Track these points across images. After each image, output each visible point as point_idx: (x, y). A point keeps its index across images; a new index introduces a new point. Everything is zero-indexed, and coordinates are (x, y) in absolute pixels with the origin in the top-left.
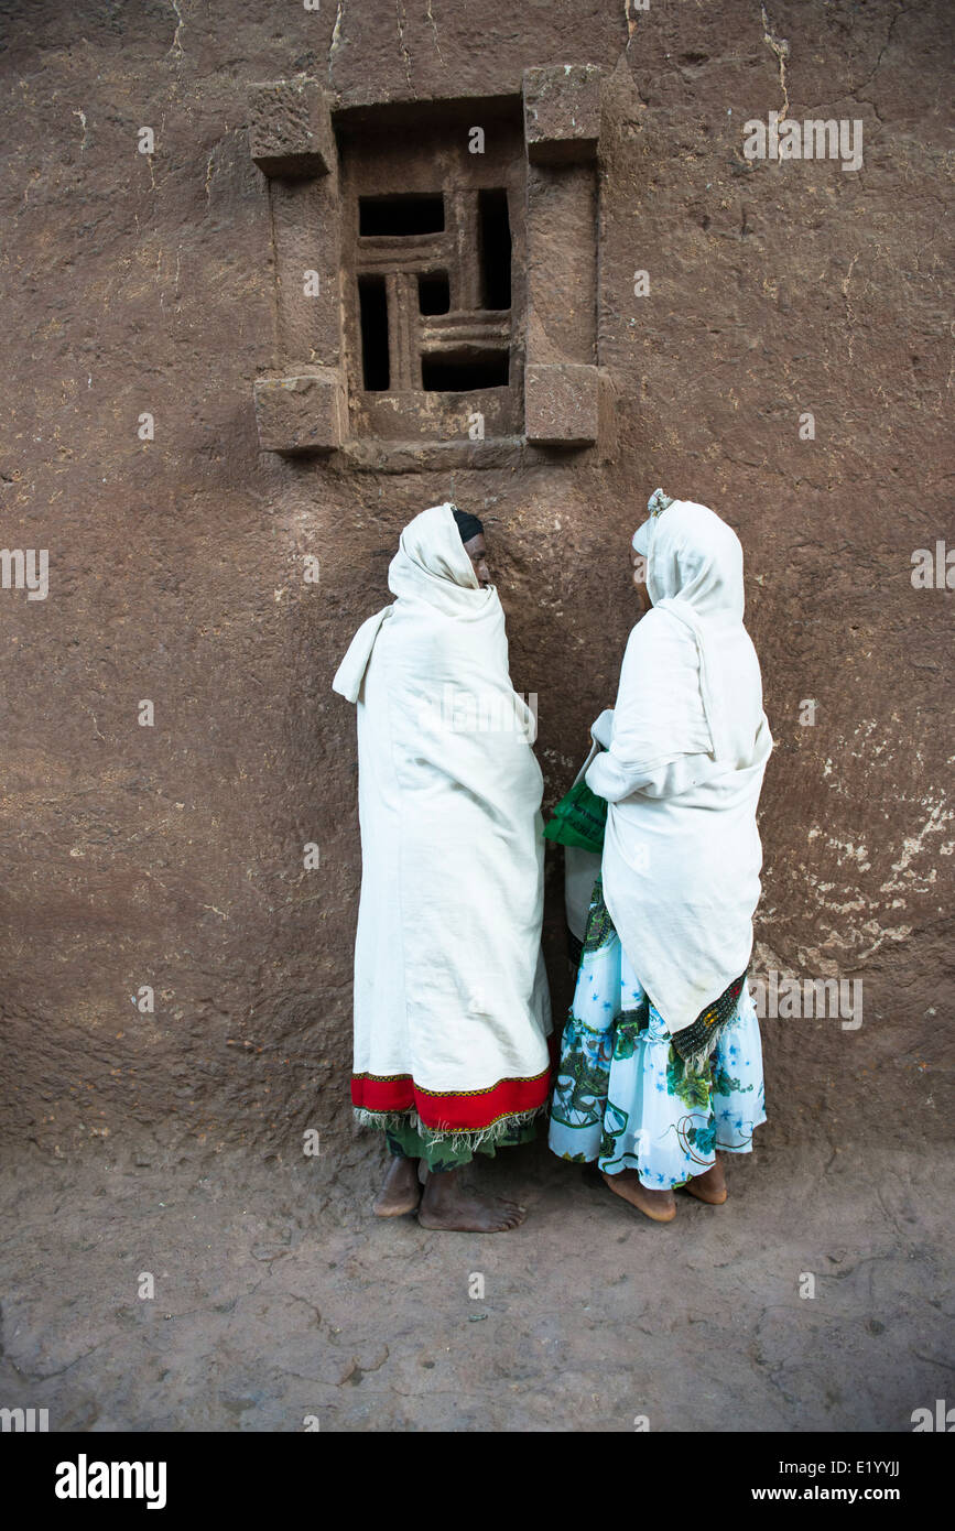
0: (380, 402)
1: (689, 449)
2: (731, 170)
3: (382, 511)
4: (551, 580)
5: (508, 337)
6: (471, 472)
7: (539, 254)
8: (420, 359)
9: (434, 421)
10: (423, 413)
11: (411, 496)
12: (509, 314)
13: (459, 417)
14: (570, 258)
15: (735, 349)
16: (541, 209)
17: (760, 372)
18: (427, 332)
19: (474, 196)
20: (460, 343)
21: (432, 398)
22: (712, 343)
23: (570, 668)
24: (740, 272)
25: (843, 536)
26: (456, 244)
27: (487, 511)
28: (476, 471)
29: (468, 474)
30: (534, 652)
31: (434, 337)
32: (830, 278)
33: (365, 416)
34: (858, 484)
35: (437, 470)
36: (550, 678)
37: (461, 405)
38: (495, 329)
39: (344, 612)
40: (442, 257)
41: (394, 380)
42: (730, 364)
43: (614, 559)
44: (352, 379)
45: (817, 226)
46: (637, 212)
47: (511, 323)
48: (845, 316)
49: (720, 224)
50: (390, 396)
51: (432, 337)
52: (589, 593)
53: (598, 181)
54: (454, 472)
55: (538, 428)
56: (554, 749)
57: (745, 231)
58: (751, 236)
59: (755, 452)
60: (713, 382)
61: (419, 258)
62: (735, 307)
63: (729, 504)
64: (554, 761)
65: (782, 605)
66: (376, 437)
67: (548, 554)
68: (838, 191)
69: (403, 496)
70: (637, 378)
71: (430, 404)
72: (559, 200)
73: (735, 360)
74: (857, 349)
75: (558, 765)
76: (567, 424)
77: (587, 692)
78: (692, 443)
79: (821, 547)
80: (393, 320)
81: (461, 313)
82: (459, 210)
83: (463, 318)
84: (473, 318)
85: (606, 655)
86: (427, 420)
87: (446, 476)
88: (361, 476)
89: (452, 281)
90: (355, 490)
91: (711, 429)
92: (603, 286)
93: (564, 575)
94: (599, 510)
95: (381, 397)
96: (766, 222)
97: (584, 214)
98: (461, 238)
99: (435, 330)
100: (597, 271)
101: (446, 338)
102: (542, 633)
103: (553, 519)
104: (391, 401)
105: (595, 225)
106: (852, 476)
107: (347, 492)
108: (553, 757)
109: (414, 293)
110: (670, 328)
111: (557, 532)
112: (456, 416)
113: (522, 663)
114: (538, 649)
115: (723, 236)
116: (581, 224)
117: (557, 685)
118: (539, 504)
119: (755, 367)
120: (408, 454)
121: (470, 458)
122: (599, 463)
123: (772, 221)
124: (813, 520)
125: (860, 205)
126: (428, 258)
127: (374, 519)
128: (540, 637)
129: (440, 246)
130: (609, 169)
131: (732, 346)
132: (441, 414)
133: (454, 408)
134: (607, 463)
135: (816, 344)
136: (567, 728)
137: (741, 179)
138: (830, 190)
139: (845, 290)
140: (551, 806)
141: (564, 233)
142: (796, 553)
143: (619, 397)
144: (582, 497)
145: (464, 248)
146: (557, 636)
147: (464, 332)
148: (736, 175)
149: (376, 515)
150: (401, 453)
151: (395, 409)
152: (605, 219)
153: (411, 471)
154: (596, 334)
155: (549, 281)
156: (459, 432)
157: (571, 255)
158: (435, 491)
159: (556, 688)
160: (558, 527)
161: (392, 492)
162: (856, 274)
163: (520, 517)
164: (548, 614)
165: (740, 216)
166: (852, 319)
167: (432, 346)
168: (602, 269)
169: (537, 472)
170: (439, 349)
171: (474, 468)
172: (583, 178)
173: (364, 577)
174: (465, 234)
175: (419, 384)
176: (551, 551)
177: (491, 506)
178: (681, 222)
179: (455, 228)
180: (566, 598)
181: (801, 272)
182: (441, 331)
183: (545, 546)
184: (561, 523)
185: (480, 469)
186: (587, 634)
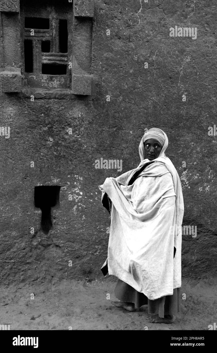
0: (30, 76)
1: (114, 97)
2: (127, 25)
3: (33, 109)
4: (78, 130)
5: (67, 61)
6: (57, 100)
7: (76, 42)
8: (42, 65)
9: (45, 83)
10: (42, 81)
11: (41, 105)
12: (67, 55)
13: (53, 83)
14: (85, 44)
15: (127, 73)
16: (77, 30)
17: (132, 79)
18: (44, 58)
19: (58, 21)
20: (53, 62)
21: (45, 76)
22: (121, 70)
23: (82, 154)
24: (128, 52)
25: (152, 122)
26: (53, 34)
27: (61, 111)
28: (58, 100)
29: (56, 100)
30: (73, 149)
31: (46, 59)
32: (150, 56)
33: (26, 80)
34: (156, 109)
35: (48, 99)
36: (77, 156)
37: (53, 79)
38: (63, 58)
39: (21, 136)
40: (49, 37)
41: (34, 70)
42: (125, 76)
43: (94, 125)
44: (22, 69)
45: (147, 42)
46: (102, 34)
47: (67, 57)
48: (154, 66)
49: (123, 39)
50: (33, 75)
51: (45, 59)
52: (87, 134)
53: (93, 24)
54: (52, 100)
55: (76, 92)
56: (77, 175)
57: (130, 41)
58: (131, 43)
59: (131, 100)
60: (121, 81)
61: (42, 36)
62: (127, 61)
63: (124, 113)
64: (77, 178)
65: (137, 139)
66: (29, 86)
67: (77, 123)
68: (153, 33)
69: (38, 105)
70: (101, 78)
71: (45, 78)
72: (82, 28)
73: (126, 75)
74: (156, 74)
75: (78, 179)
76: (84, 91)
77: (86, 160)
78: (115, 96)
79: (146, 125)
80: (34, 53)
81: (54, 53)
82: (53, 24)
83: (54, 55)
84: (57, 55)
85: (92, 150)
86: (44, 83)
87: (50, 100)
88: (27, 99)
89: (51, 44)
90: (25, 103)
91: (120, 93)
92: (93, 53)
93: (81, 129)
94: (90, 112)
95: (31, 75)
96: (135, 40)
97: (88, 32)
98: (54, 32)
99: (46, 57)
100: (91, 48)
101: (49, 60)
102: (75, 144)
103: (79, 114)
104: (33, 76)
105: (91, 36)
106: (155, 107)
107: (22, 103)
108: (77, 177)
109: (40, 46)
110: (110, 66)
111: (80, 117)
112: (52, 82)
113: (70, 152)
114: (74, 148)
115: (124, 42)
116: (88, 35)
117: (79, 158)
118: (75, 110)
119: (131, 78)
120: (40, 94)
121: (57, 96)
122: (91, 100)
123: (136, 39)
124: (145, 118)
125: (159, 37)
126: (45, 37)
127: (30, 111)
128: (75, 145)
129: (48, 34)
130: (96, 21)
131: (126, 72)
132: (48, 81)
133: (51, 79)
134: (93, 100)
135: (147, 73)
136: (81, 169)
137: (129, 28)
138: (151, 32)
139: (154, 59)
140: (76, 190)
141: (83, 37)
142: (140, 126)
143: (96, 83)
144: (86, 108)
145: (55, 35)
146: (79, 145)
147: (54, 59)
148: (128, 26)
149: (31, 110)
150: (38, 93)
151: (35, 79)
152: (94, 35)
153: (41, 99)
154: (91, 65)
155: (79, 50)
156: (53, 87)
157: (85, 43)
158: (47, 104)
159: (78, 159)
160: (80, 116)
161: (35, 104)
162: (157, 55)
163: (70, 113)
164: (77, 139)
165: (129, 37)
166: (155, 67)
167: (45, 62)
168: (93, 48)
169: (74, 101)
170: (48, 63)
171: (58, 99)
172: (89, 23)
173: (27, 126)
174: (55, 31)
175: (41, 72)
176: (78, 122)
177: (62, 109)
178: (114, 38)
179: (52, 29)
180: (81, 135)
181: (143, 54)
182: (48, 58)
183: (76, 121)
184: (81, 115)
185: (59, 99)
186: (87, 144)
